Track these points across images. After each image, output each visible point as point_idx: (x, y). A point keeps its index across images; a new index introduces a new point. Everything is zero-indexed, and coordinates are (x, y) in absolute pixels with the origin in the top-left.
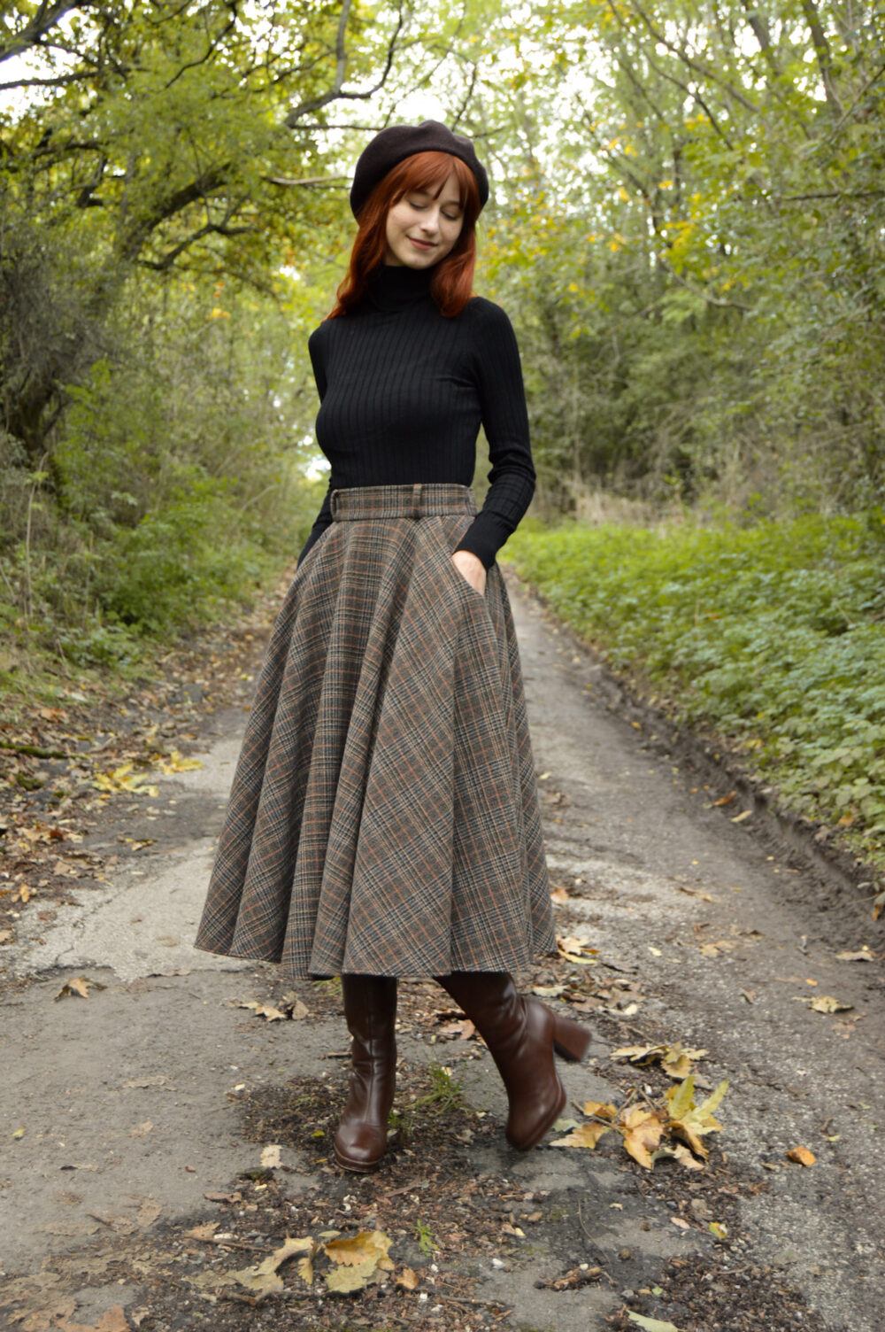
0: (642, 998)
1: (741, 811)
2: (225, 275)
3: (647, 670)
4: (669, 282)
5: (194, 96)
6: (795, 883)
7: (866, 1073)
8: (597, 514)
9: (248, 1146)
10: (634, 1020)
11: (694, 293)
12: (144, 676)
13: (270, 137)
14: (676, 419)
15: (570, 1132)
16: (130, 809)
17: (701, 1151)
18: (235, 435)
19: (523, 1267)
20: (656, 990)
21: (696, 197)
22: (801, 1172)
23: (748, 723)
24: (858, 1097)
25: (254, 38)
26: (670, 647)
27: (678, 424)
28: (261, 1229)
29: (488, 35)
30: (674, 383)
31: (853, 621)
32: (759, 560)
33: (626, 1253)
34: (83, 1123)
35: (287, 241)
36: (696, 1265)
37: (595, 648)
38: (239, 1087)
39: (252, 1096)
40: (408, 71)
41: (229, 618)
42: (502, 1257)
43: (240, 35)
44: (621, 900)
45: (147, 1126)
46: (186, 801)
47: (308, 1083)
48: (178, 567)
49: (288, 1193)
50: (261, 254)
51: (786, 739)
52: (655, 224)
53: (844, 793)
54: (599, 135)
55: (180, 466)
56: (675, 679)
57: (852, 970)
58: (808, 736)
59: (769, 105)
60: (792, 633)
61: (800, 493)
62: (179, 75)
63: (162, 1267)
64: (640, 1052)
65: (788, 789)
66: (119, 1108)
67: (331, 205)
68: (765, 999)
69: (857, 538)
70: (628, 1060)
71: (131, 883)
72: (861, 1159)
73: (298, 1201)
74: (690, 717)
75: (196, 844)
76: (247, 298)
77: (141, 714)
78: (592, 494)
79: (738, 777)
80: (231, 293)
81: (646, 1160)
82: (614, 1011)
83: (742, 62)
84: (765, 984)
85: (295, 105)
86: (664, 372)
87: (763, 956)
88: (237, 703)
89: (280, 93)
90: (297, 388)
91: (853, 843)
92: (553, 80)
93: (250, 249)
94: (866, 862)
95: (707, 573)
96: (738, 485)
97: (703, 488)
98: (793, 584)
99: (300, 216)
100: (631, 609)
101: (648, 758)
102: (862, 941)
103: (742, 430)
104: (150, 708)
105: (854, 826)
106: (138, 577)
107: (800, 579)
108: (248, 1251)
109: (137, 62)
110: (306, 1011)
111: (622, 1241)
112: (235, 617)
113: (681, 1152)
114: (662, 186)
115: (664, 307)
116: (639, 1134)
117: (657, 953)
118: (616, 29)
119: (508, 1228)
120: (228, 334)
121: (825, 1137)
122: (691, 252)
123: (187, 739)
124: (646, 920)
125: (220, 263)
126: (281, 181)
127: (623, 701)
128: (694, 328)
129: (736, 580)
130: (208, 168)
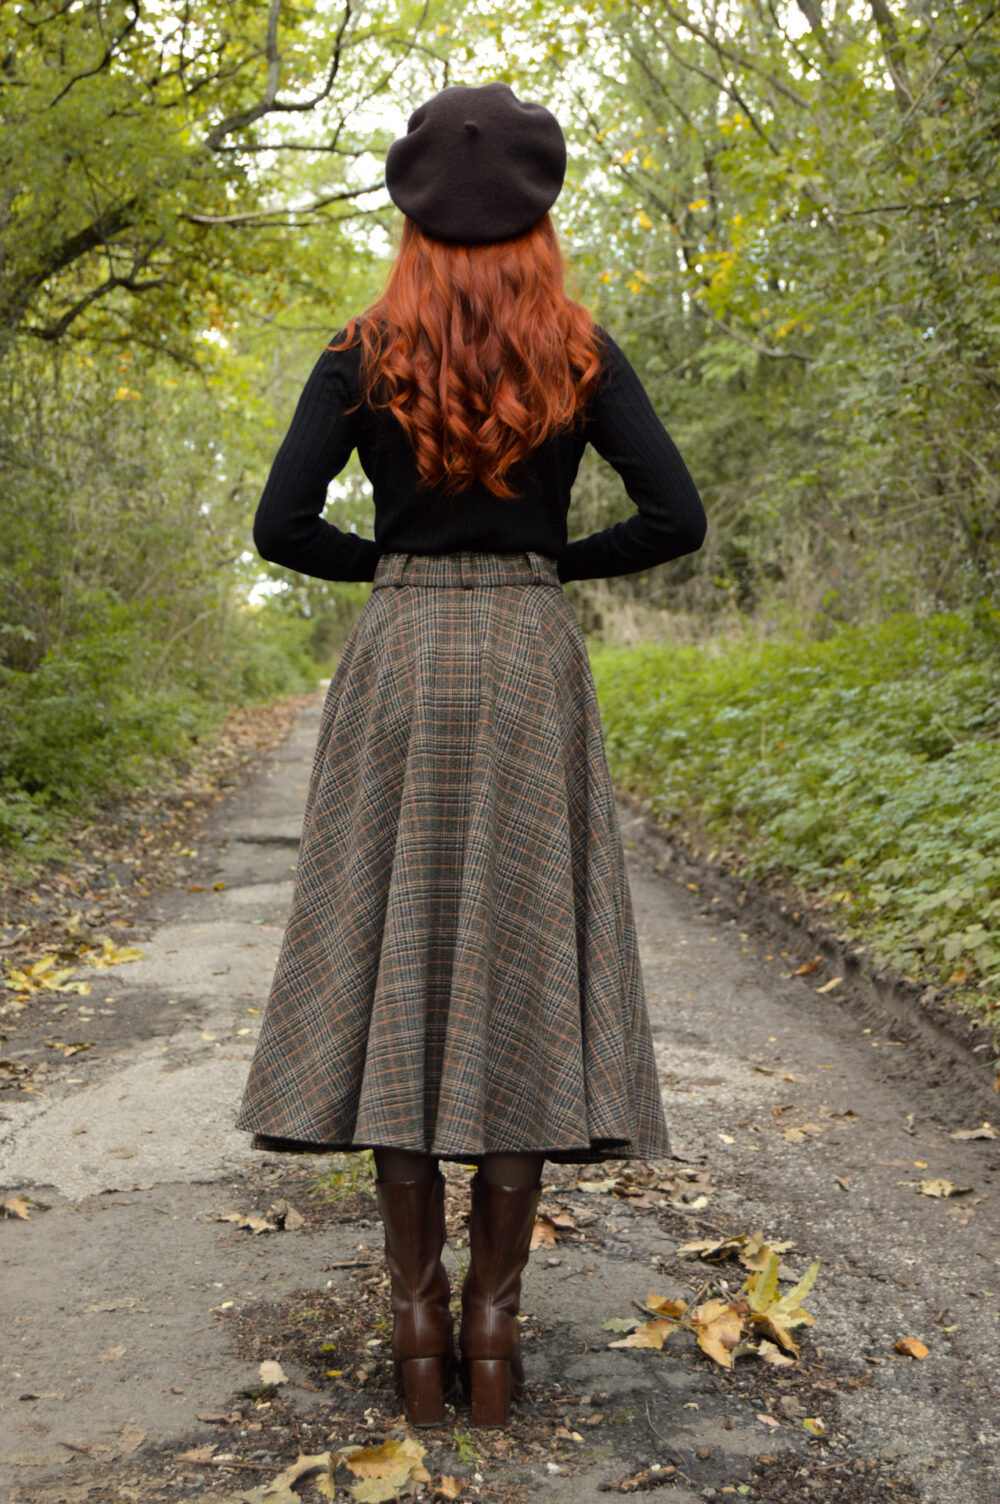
0: (713, 1190)
1: (829, 979)
2: (133, 344)
3: (702, 820)
4: (708, 330)
5: (87, 115)
6: (897, 1057)
7: (988, 1260)
8: (629, 632)
9: (244, 1366)
10: (704, 1213)
11: (741, 343)
12: (56, 857)
13: (187, 164)
14: (725, 504)
15: (632, 1332)
16: (56, 1010)
17: (789, 1345)
18: (153, 550)
19: (583, 1472)
20: (730, 1181)
21: (737, 219)
22: (909, 1365)
23: (832, 872)
24: (979, 1285)
25: (159, 39)
26: (731, 788)
27: (729, 512)
28: (269, 1448)
29: (459, 23)
30: (721, 458)
31: (960, 740)
32: (839, 673)
33: (705, 1452)
34: (40, 1351)
35: (211, 296)
36: (788, 1462)
37: (635, 798)
38: (225, 1305)
39: (243, 1313)
40: (359, 73)
41: (160, 782)
42: (557, 1462)
43: (140, 35)
44: (683, 1084)
45: (119, 1351)
46: (127, 998)
47: (310, 1296)
48: (93, 717)
49: (297, 1410)
50: (177, 317)
51: (881, 887)
52: (687, 257)
53: (953, 945)
54: (608, 144)
55: (84, 591)
56: (739, 826)
57: (970, 1150)
58: (906, 881)
59: (824, 100)
60: (884, 759)
61: (889, 590)
62: (67, 90)
63: (155, 1491)
64: (712, 1246)
65: (884, 948)
66: (82, 1334)
67: (267, 248)
68: (864, 1185)
69: (961, 638)
70: (699, 1256)
71: (68, 1092)
72: (983, 1349)
73: (309, 1418)
74: (759, 870)
75: (145, 1044)
76: (161, 372)
77: (58, 901)
78: (622, 607)
79: (823, 938)
80: (141, 367)
81: (725, 1359)
82: (678, 1205)
83: (787, 45)
84: (863, 1170)
85: (215, 123)
86: (708, 445)
87: (860, 1139)
88: (179, 884)
89: (196, 106)
90: (231, 487)
91: (967, 1003)
92: (546, 78)
93: (163, 309)
94: (984, 1023)
95: (774, 693)
96: (810, 586)
97: (765, 592)
98: (883, 698)
99: (227, 263)
100: (680, 744)
101: (710, 925)
102: (983, 1118)
103: (812, 515)
104: (68, 894)
105: (968, 983)
106: (40, 731)
107: (890, 693)
108: (254, 1471)
109: (11, 74)
110: (301, 1220)
111: (699, 1440)
112: (167, 780)
113: (766, 1349)
114: (693, 208)
115: (703, 362)
116: (716, 1331)
117: (729, 1140)
118: (624, 11)
119: (563, 1433)
120: (139, 420)
121: (940, 1329)
122: (732, 289)
123: (120, 926)
124: (713, 1104)
125: (125, 329)
126: (202, 219)
127: (674, 859)
128: (743, 387)
129: (811, 699)
130: (109, 206)
